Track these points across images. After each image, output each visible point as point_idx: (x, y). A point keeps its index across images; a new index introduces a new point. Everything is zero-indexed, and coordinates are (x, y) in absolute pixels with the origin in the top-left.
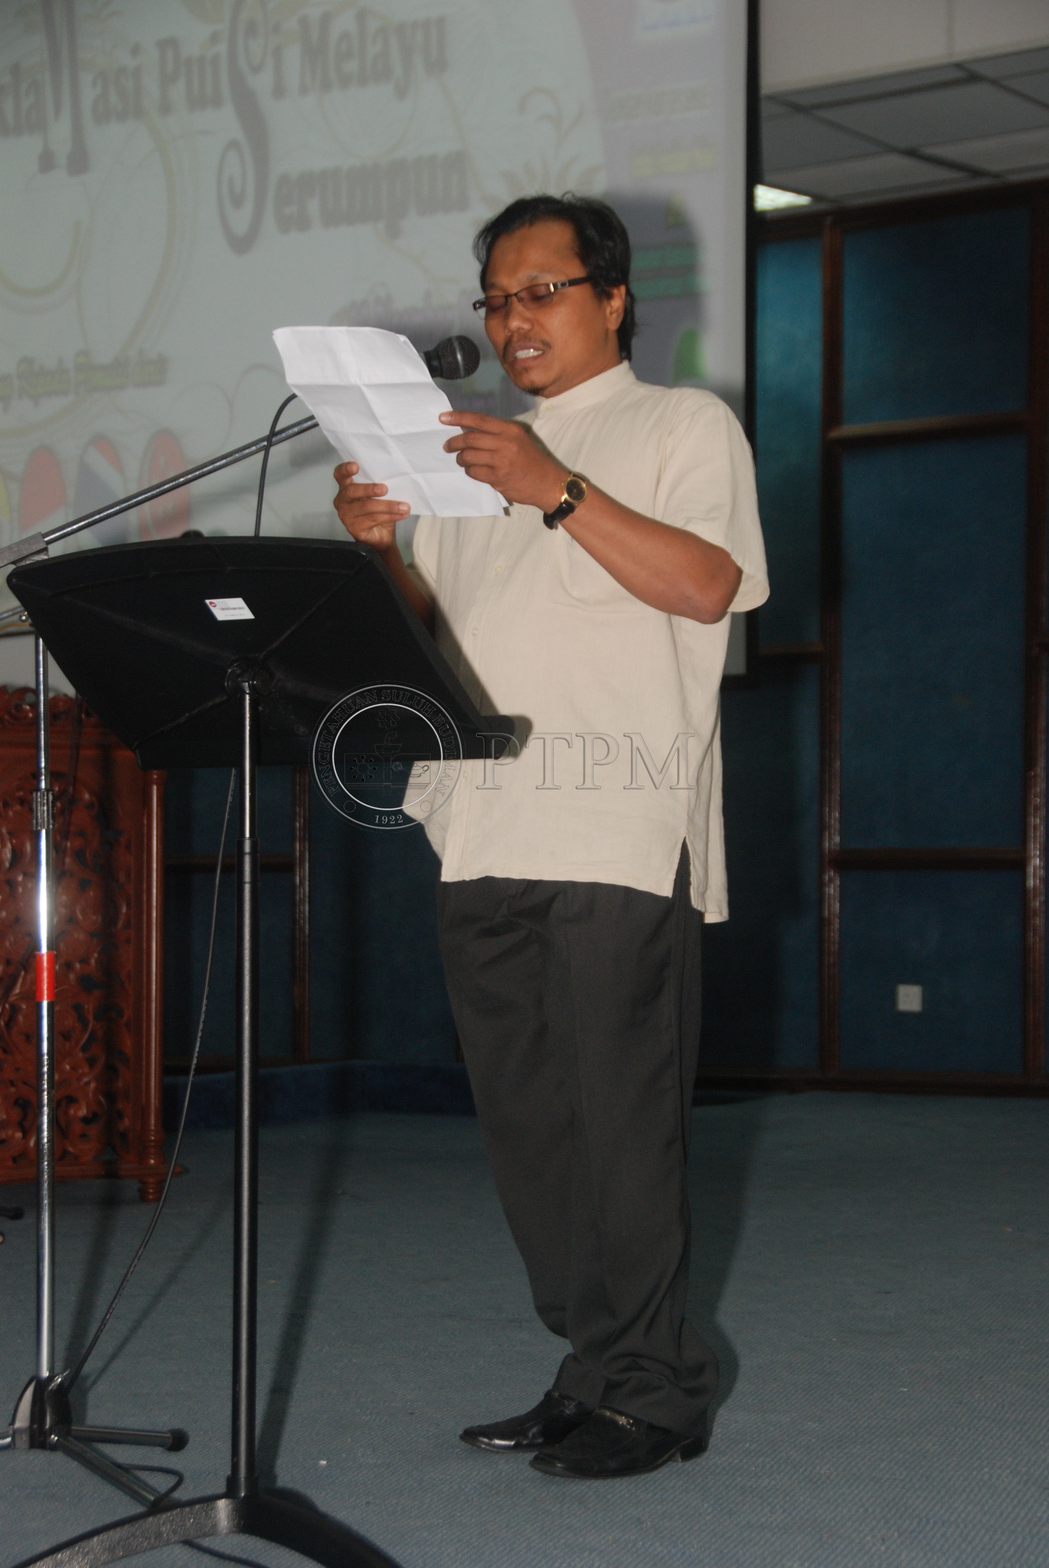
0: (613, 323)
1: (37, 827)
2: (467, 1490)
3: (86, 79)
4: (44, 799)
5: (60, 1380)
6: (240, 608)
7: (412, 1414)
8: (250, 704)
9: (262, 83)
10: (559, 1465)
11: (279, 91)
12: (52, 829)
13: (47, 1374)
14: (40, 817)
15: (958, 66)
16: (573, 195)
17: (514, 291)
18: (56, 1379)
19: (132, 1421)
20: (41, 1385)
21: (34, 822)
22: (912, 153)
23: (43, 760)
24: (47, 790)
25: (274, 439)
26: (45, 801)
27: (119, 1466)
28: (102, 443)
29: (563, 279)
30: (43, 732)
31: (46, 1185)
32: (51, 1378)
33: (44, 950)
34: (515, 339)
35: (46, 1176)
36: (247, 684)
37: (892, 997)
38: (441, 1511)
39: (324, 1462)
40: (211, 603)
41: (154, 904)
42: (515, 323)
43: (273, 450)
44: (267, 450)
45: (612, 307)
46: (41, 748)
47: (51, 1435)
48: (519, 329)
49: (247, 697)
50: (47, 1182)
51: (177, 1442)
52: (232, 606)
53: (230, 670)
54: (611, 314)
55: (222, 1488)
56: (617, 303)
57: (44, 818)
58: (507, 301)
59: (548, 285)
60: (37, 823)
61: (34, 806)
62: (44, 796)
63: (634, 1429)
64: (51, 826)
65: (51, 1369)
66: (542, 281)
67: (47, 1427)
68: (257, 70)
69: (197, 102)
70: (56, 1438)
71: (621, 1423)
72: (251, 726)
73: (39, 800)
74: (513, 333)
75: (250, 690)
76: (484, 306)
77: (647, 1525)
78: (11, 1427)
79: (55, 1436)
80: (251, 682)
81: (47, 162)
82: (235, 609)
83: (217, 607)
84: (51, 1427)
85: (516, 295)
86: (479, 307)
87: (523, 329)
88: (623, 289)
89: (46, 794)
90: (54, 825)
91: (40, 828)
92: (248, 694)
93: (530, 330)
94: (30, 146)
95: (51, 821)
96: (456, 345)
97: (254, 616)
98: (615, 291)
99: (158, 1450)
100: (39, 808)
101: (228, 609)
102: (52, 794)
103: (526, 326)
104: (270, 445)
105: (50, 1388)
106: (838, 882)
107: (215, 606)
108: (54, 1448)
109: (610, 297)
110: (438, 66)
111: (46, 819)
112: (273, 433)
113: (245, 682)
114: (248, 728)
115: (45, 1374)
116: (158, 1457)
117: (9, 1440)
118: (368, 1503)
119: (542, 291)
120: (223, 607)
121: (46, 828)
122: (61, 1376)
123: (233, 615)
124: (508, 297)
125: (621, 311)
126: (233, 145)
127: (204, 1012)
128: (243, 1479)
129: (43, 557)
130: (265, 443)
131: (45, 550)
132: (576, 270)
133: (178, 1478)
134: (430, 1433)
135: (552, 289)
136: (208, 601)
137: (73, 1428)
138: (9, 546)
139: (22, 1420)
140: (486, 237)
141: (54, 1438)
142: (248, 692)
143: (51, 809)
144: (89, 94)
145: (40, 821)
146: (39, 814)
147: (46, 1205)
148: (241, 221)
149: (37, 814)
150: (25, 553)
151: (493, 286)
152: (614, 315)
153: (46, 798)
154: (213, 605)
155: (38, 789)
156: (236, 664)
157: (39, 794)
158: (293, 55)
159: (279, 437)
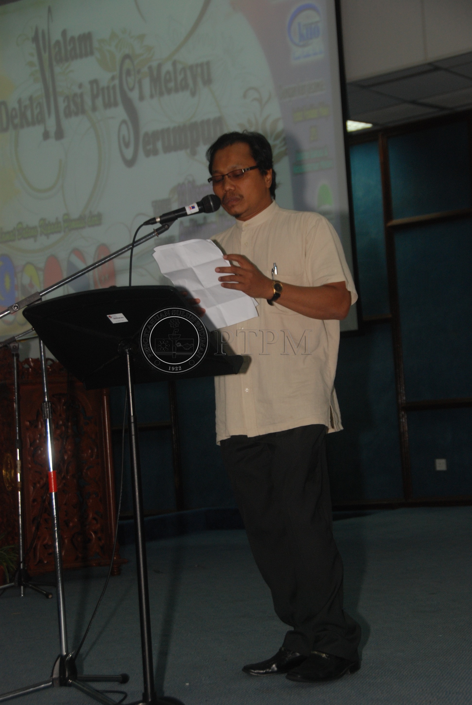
0: (268, 185)
1: (45, 418)
2: (249, 692)
3: (60, 100)
4: (47, 406)
5: (71, 655)
6: (122, 318)
7: (226, 660)
8: (129, 358)
9: (134, 95)
10: (299, 676)
11: (142, 98)
12: (51, 418)
13: (65, 654)
14: (46, 413)
15: (430, 64)
16: (247, 131)
17: (226, 173)
18: (69, 655)
19: (106, 672)
20: (63, 658)
21: (44, 415)
22: (414, 102)
23: (46, 389)
24: (48, 401)
25: (135, 245)
26: (48, 406)
27: (98, 691)
28: (77, 252)
29: (247, 167)
30: (45, 377)
31: (59, 572)
32: (67, 655)
33: (52, 470)
34: (228, 194)
35: (59, 568)
36: (127, 350)
37: (433, 465)
38: (238, 702)
39: (187, 684)
40: (109, 316)
41: (108, 447)
42: (228, 187)
43: (135, 249)
44: (132, 249)
45: (267, 178)
46: (44, 384)
47: (69, 680)
48: (230, 190)
49: (128, 355)
50: (59, 570)
51: (124, 679)
52: (118, 317)
53: (120, 345)
54: (267, 181)
55: (140, 698)
56: (269, 177)
57: (47, 414)
58: (223, 179)
59: (242, 170)
60: (45, 416)
61: (43, 409)
62: (47, 404)
63: (329, 659)
64: (51, 417)
65: (67, 651)
66: (238, 169)
67: (67, 676)
68: (132, 90)
69: (108, 105)
70: (71, 681)
71: (323, 657)
72: (130, 368)
73: (45, 406)
74: (226, 191)
75: (129, 352)
76: (212, 180)
77: (327, 702)
78: (51, 677)
79: (70, 680)
80: (129, 349)
81: (46, 135)
82: (119, 318)
83: (112, 318)
84: (68, 676)
85: (227, 175)
86: (210, 181)
87: (231, 190)
88: (271, 170)
89: (48, 403)
90: (52, 416)
91: (46, 418)
92: (128, 354)
93: (234, 190)
94: (39, 130)
95: (51, 415)
96: (210, 198)
97: (128, 321)
98: (268, 171)
99: (116, 683)
100: (45, 410)
101: (117, 318)
102: (50, 403)
103: (233, 188)
104: (133, 246)
105: (67, 659)
106: (406, 417)
107: (111, 318)
108: (70, 685)
109: (266, 174)
110: (208, 81)
111: (48, 414)
112: (134, 242)
113: (126, 349)
114: (129, 369)
115: (65, 653)
116: (116, 686)
117: (51, 683)
118: (206, 700)
119: (238, 173)
120: (115, 317)
121: (49, 418)
122: (71, 654)
123: (119, 321)
124: (223, 176)
125: (271, 179)
126: (124, 122)
127: (122, 492)
128: (149, 694)
129: (39, 302)
130: (131, 247)
131: (41, 299)
132: (252, 163)
133: (125, 695)
134: (234, 668)
135: (243, 171)
136: (108, 316)
137: (78, 676)
138: (25, 299)
139: (56, 675)
140: (211, 151)
141: (70, 681)
142: (128, 353)
143: (50, 410)
144: (62, 105)
145: (46, 415)
146: (45, 412)
147: (59, 580)
148: (129, 153)
149: (44, 412)
150: (32, 301)
151: (216, 172)
152: (269, 182)
153: (48, 405)
154: (110, 317)
155: (44, 401)
156: (122, 342)
157: (45, 403)
158: (146, 83)
159: (137, 243)
